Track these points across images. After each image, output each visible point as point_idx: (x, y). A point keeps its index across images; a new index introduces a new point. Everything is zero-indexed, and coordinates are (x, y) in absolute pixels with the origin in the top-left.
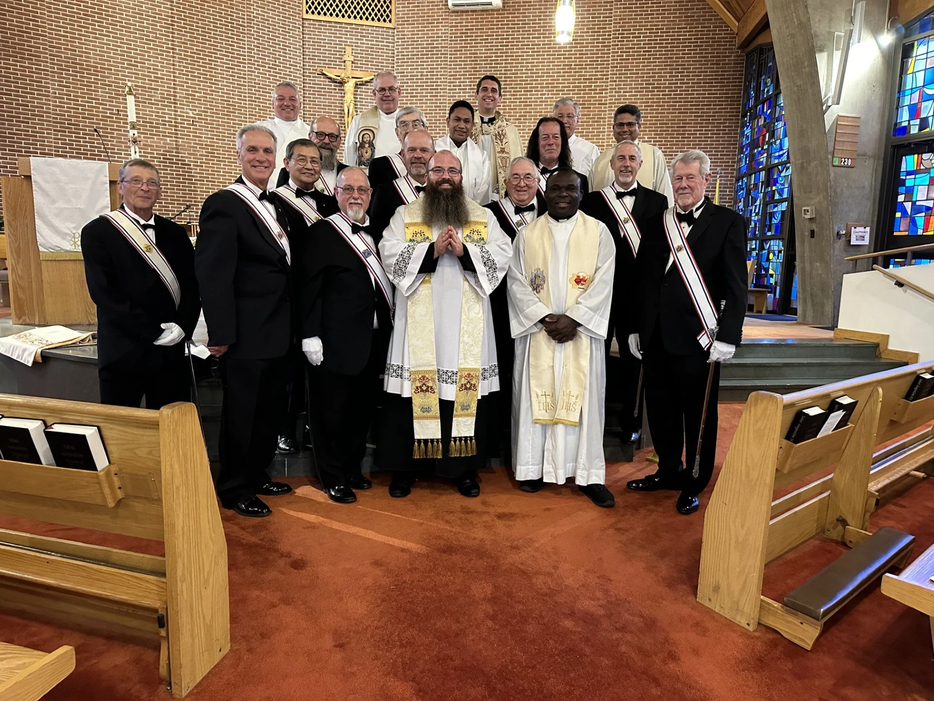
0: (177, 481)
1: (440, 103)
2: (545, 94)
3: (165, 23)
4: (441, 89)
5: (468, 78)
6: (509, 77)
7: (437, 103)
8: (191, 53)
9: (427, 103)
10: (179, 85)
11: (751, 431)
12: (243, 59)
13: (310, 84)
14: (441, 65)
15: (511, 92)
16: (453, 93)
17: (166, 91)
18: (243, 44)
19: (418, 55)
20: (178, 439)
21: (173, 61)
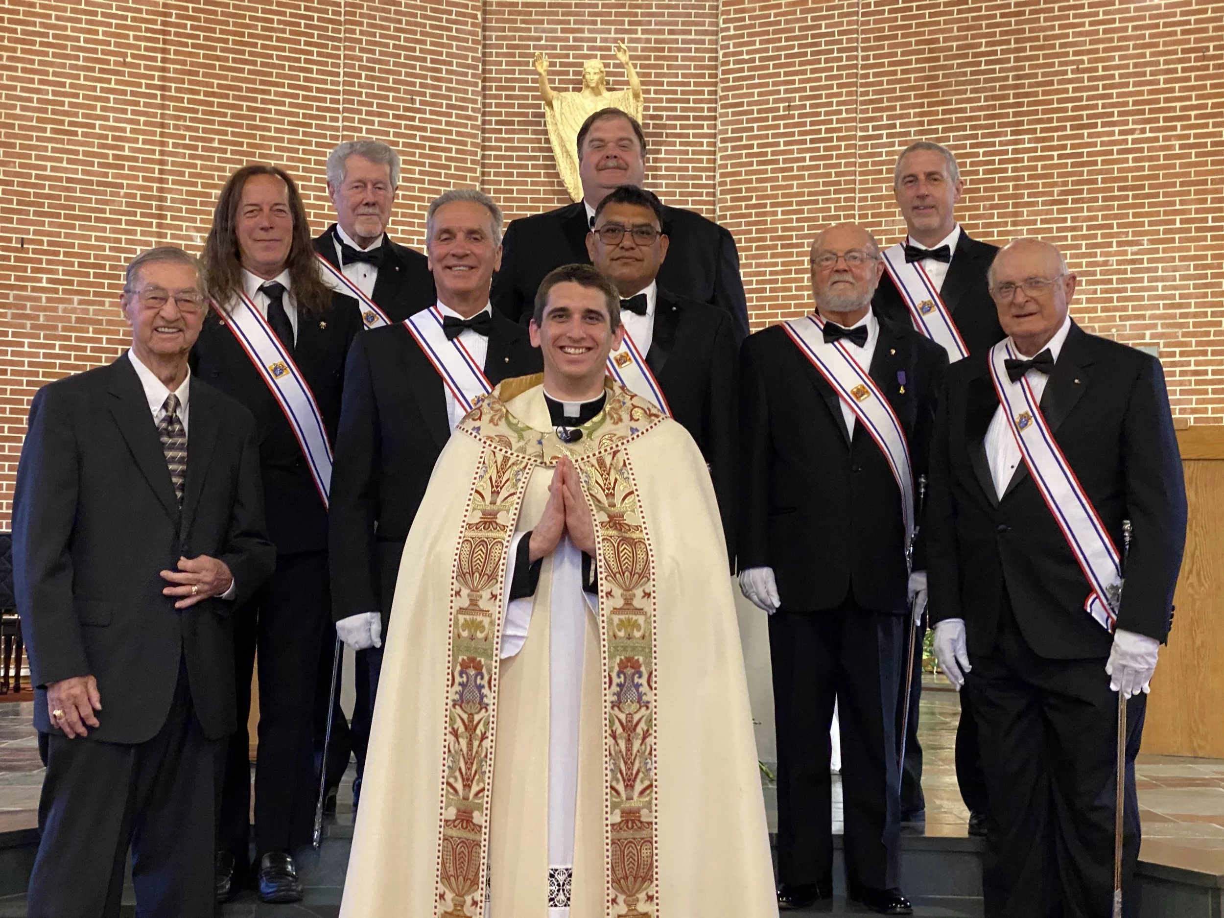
1: (838, 174)
2: (1132, 132)
3: (147, 30)
4: (839, 139)
5: (914, 106)
6: (1027, 95)
7: (829, 175)
8: (206, 94)
9: (802, 177)
10: (171, 173)
12: (332, 101)
13: (499, 149)
14: (840, 77)
15: (1034, 131)
16: (873, 146)
17: (140, 188)
18: (334, 65)
19: (779, 57)
21: (163, 116)
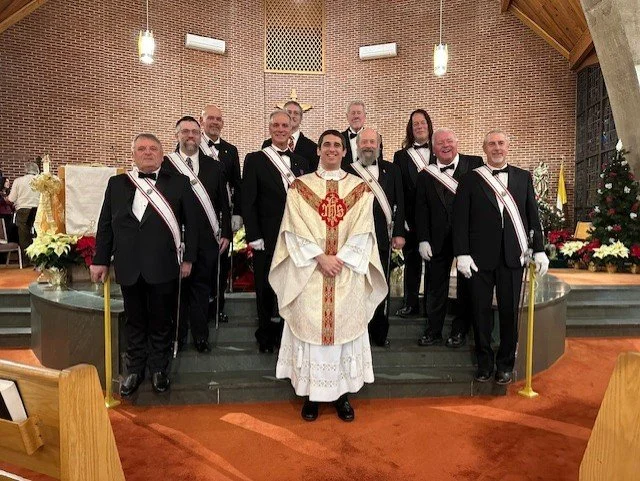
0: (72, 439)
6: (402, 101)
11: (623, 392)
12: (226, 100)
14: (355, 96)
20: (75, 399)
